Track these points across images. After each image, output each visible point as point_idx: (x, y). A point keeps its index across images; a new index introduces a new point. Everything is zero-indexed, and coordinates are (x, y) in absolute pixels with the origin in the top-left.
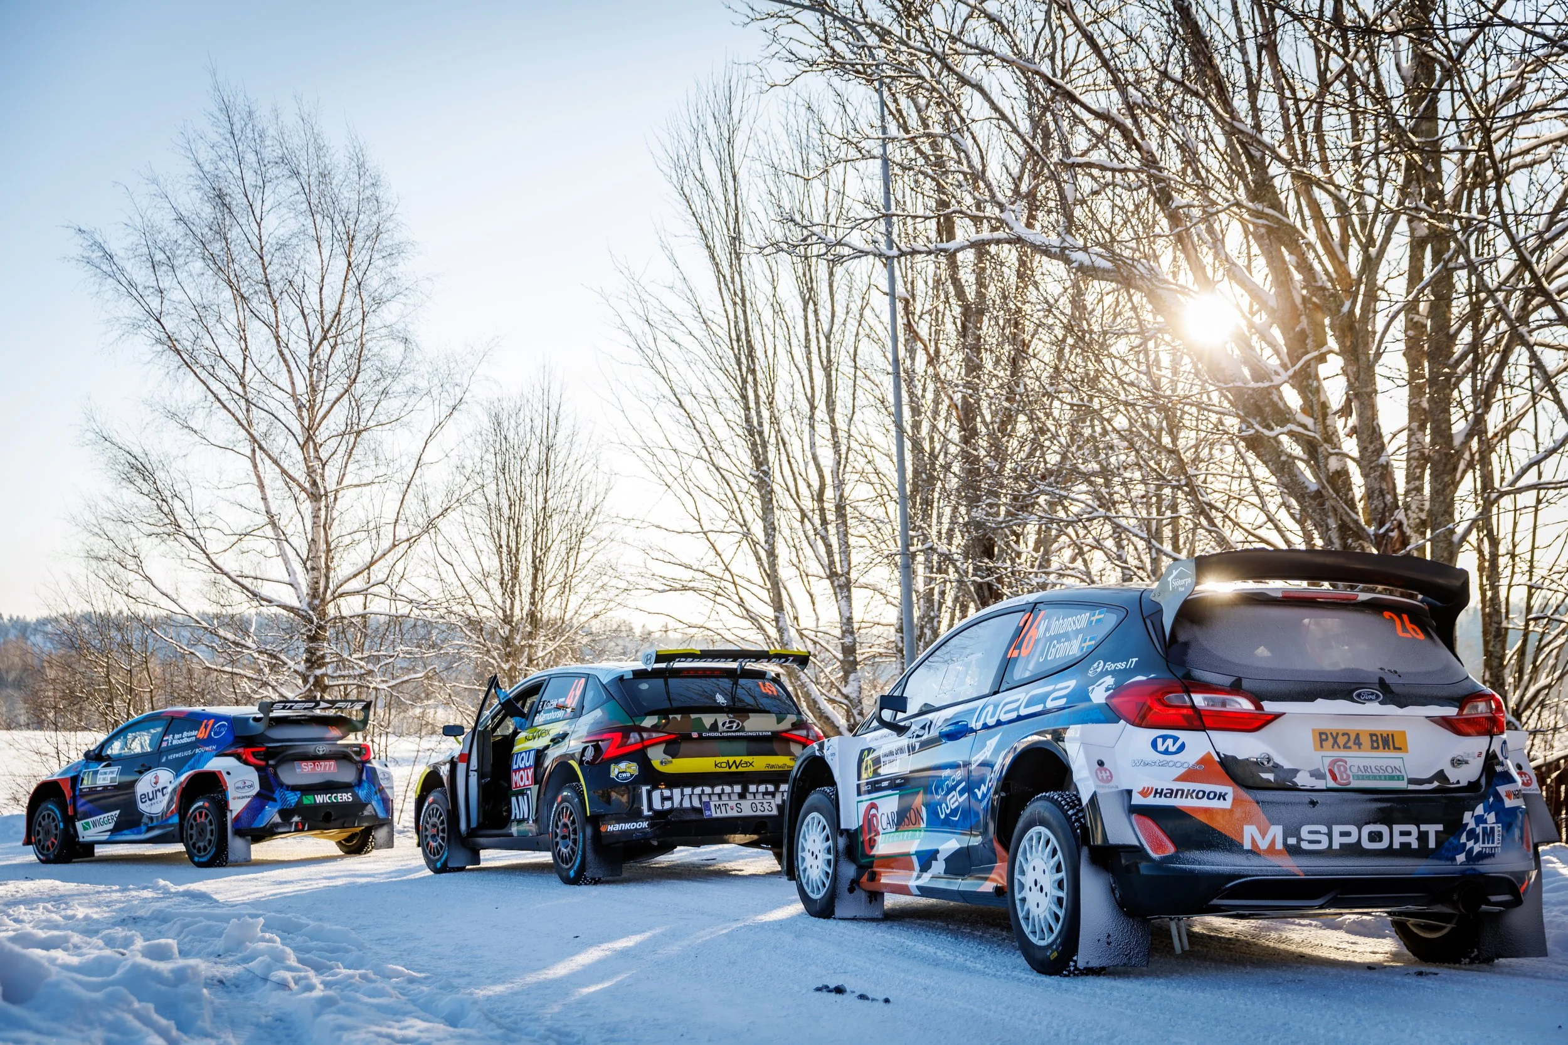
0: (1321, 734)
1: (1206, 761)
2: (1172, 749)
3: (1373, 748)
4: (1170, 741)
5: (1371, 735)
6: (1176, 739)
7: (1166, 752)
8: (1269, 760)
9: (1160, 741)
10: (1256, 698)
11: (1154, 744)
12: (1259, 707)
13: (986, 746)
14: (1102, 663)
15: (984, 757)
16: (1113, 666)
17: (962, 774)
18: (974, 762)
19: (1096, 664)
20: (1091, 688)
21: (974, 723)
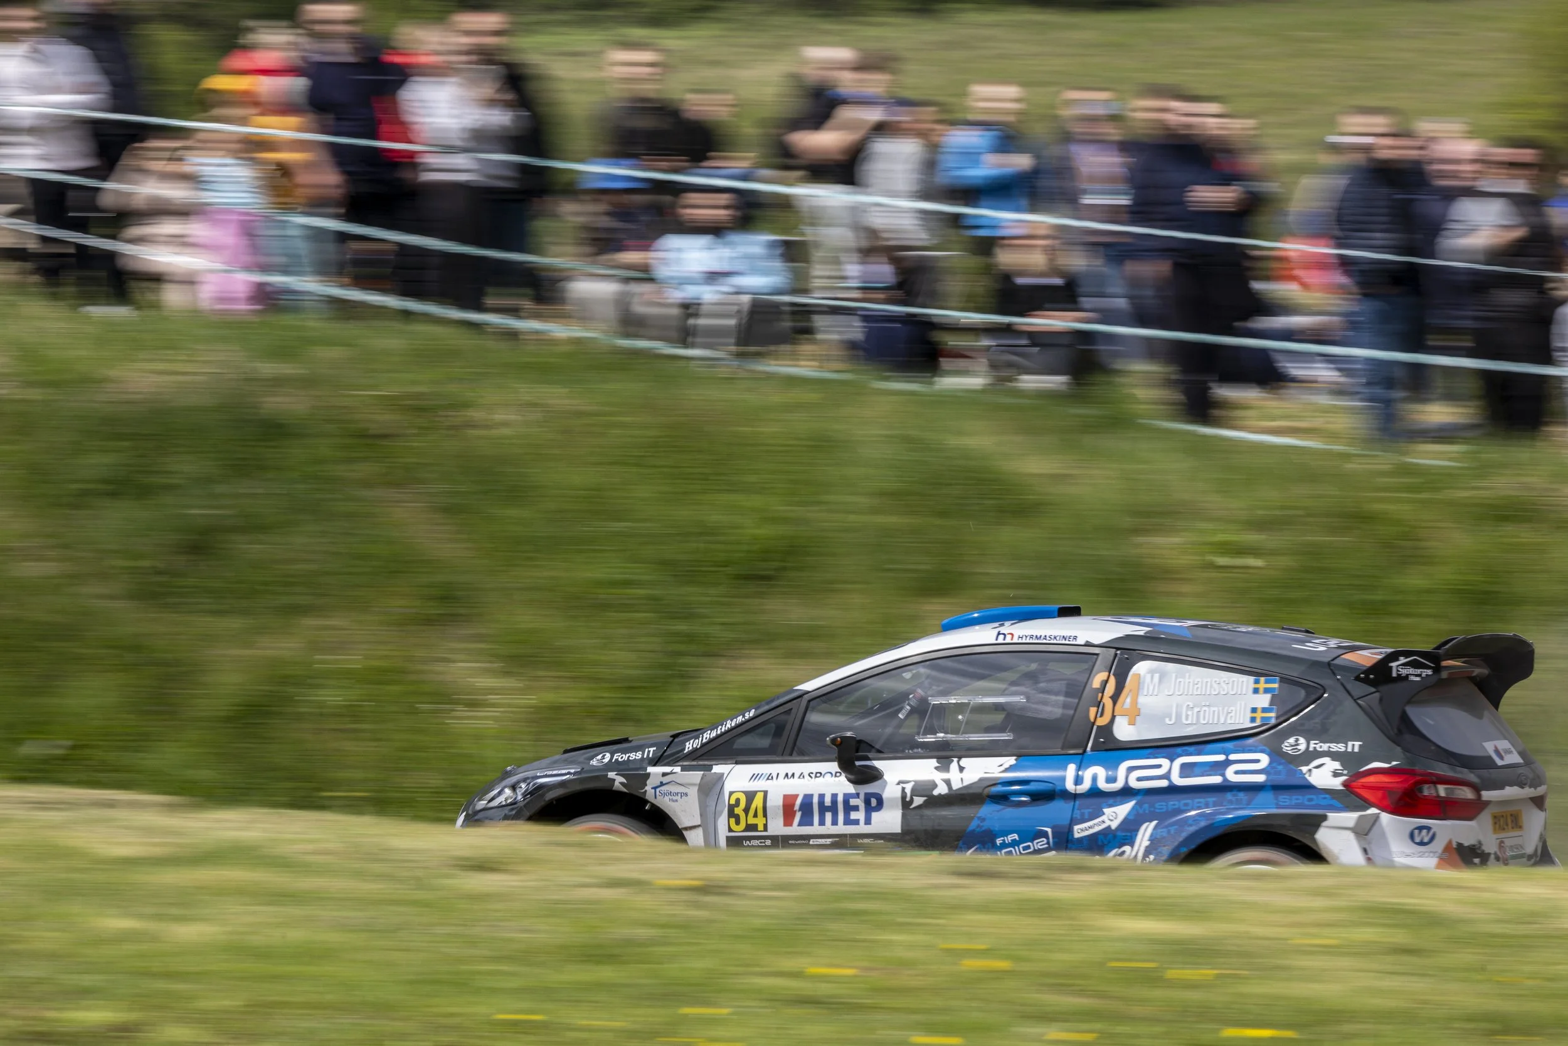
0: (1495, 817)
1: (1448, 848)
2: (1426, 840)
3: (1513, 828)
4: (1424, 832)
5: (1511, 815)
6: (1428, 828)
7: (1422, 844)
8: (1480, 843)
9: (1416, 832)
10: (1477, 789)
11: (1412, 836)
12: (1479, 796)
13: (1104, 814)
14: (1302, 740)
15: (1103, 826)
16: (1325, 747)
17: (1048, 843)
18: (1079, 831)
19: (1292, 740)
20: (1304, 769)
21: (1070, 786)
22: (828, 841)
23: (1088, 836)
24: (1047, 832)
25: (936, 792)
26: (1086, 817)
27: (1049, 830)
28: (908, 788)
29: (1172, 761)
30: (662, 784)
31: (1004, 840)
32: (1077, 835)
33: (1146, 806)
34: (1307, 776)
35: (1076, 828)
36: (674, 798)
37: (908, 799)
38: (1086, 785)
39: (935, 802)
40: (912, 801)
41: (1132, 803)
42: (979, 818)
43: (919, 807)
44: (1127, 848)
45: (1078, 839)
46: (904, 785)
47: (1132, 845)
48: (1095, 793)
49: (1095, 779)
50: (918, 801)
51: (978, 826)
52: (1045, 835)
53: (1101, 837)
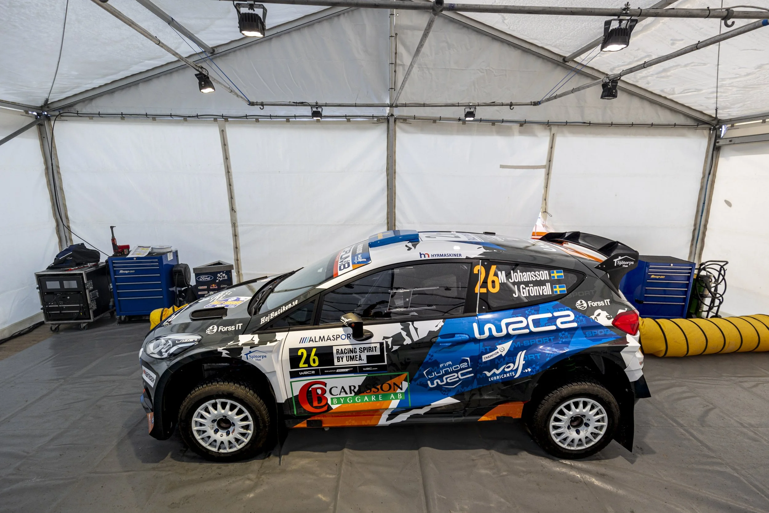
13: (497, 348)
14: (584, 302)
15: (498, 355)
16: (595, 304)
17: (468, 365)
18: (485, 358)
19: (579, 302)
20: (593, 317)
21: (477, 335)
22: (347, 370)
23: (490, 360)
24: (467, 360)
25: (405, 343)
26: (488, 351)
27: (468, 359)
28: (390, 341)
29: (527, 319)
30: (250, 352)
31: (444, 365)
32: (484, 360)
33: (519, 343)
34: (596, 320)
35: (483, 357)
36: (258, 359)
37: (390, 347)
38: (487, 334)
39: (404, 348)
40: (392, 348)
41: (511, 342)
42: (430, 355)
43: (396, 351)
44: (511, 365)
45: (484, 362)
46: (387, 340)
47: (514, 363)
48: (491, 338)
49: (490, 329)
50: (395, 348)
51: (430, 359)
52: (467, 361)
53: (497, 360)
